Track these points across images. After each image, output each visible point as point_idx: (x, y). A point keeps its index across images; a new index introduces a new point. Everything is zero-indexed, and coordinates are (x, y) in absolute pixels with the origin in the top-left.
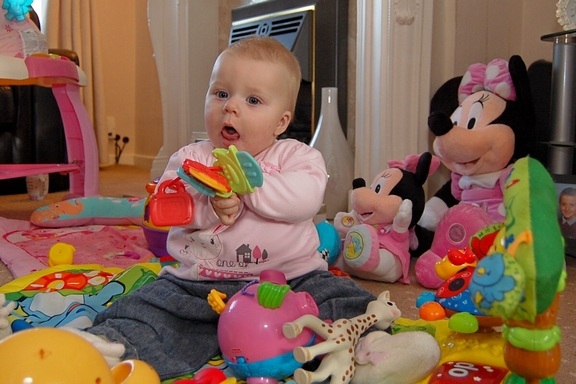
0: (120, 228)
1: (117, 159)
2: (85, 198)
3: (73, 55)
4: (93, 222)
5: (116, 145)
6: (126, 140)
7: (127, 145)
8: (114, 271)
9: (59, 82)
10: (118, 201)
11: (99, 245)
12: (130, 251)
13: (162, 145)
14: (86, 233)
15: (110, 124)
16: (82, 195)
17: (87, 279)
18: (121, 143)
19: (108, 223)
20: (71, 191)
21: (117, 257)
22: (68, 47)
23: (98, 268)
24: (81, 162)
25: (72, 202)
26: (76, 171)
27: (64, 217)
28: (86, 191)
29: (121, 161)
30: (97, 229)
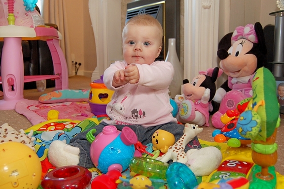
0: (78, 103)
1: (76, 73)
2: (63, 90)
3: (56, 26)
4: (66, 101)
5: (76, 66)
6: (80, 64)
7: (80, 66)
8: (77, 122)
9: (50, 38)
10: (77, 91)
11: (69, 111)
12: (83, 113)
13: (96, 66)
14: (64, 105)
15: (73, 57)
16: (61, 89)
17: (65, 125)
18: (77, 65)
19: (73, 101)
20: (56, 87)
21: (78, 116)
22: (53, 22)
23: (69, 121)
24: (60, 74)
25: (57, 92)
26: (58, 78)
27: (53, 99)
28: (63, 87)
29: (78, 74)
30: (68, 104)
